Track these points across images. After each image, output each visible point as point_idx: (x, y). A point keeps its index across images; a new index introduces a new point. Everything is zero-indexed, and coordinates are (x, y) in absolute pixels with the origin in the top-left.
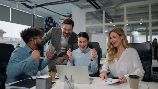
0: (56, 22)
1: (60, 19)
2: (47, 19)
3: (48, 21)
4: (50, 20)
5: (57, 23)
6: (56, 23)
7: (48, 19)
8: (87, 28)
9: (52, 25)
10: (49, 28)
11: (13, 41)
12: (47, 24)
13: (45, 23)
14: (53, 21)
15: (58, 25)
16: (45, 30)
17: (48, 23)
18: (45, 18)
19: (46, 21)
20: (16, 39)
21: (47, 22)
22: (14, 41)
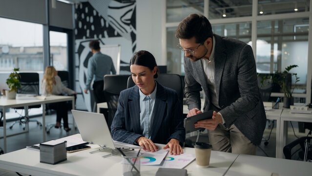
0: (99, 15)
1: (110, 8)
2: (79, 6)
3: (83, 11)
4: (87, 10)
5: (103, 16)
6: (101, 17)
7: (81, 7)
8: (170, 30)
9: (92, 20)
10: (85, 27)
11: (3, 54)
12: (81, 17)
13: (75, 16)
14: (95, 13)
15: (105, 21)
16: (76, 32)
17: (83, 16)
18: (75, 4)
19: (79, 11)
20: (10, 47)
21: (81, 15)
22: (7, 54)
